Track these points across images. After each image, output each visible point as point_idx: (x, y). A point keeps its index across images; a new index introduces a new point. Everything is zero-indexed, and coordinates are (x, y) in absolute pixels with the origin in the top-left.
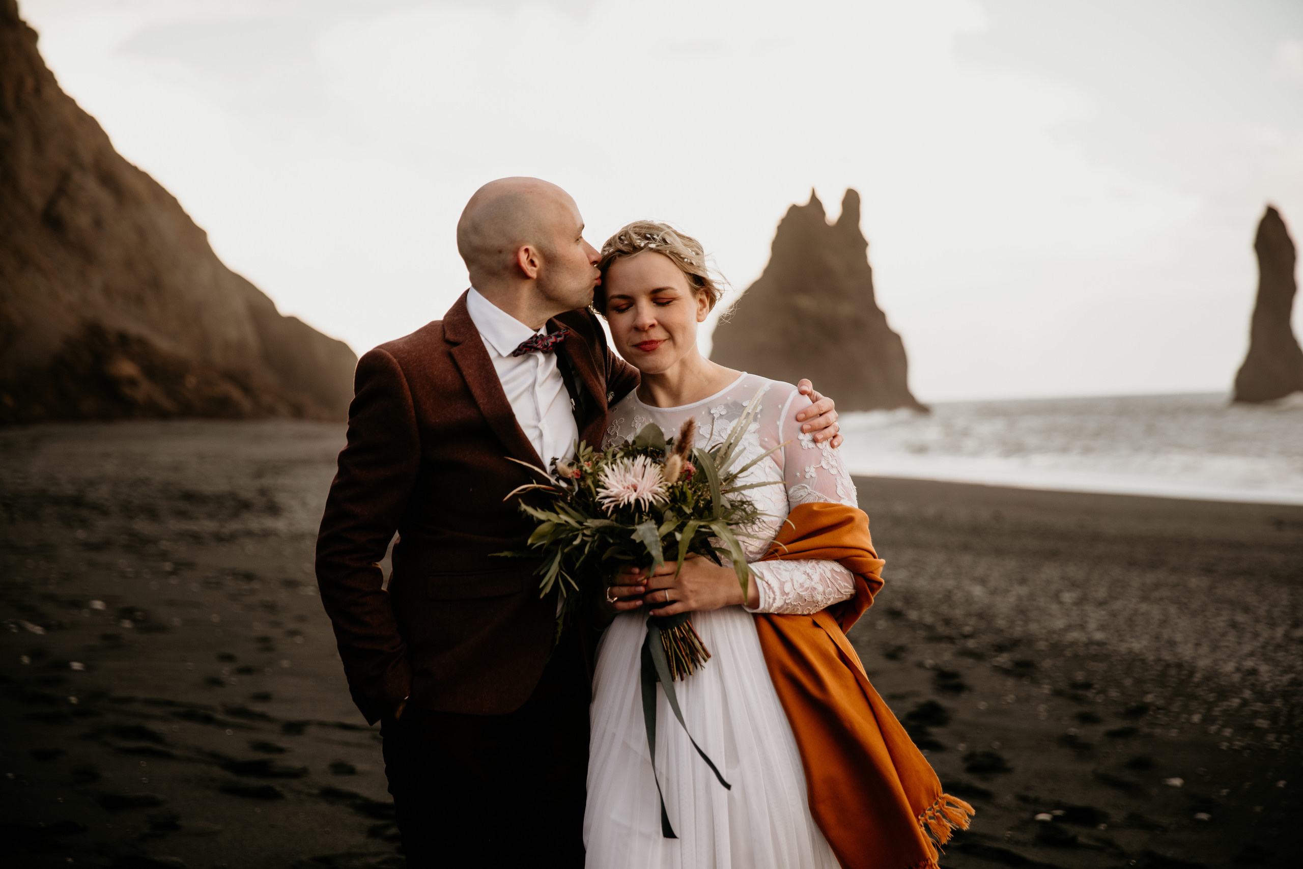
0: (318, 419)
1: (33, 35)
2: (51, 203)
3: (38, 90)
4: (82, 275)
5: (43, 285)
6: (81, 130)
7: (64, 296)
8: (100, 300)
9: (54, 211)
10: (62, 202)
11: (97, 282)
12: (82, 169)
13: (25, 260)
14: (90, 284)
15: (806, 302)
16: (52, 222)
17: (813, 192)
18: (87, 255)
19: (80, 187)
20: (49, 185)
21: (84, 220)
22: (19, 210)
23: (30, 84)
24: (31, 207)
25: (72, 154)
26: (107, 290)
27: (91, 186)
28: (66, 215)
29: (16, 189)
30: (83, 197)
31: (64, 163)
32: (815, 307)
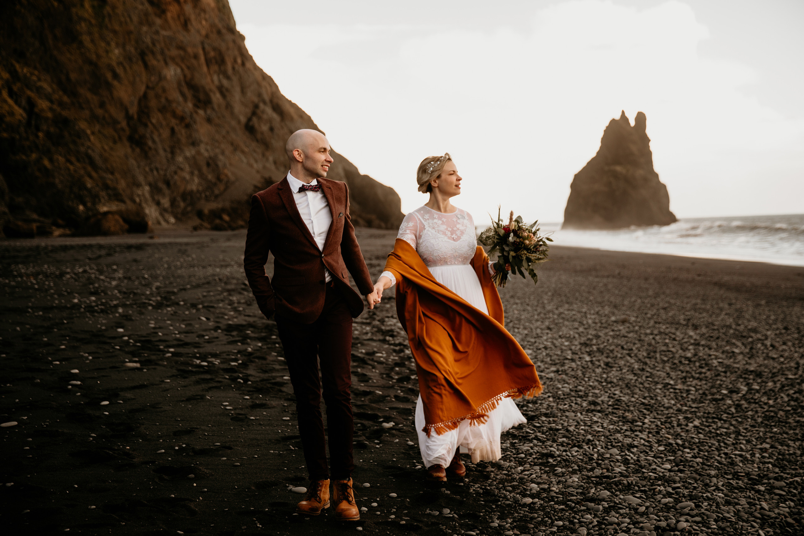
0: (379, 227)
1: (242, 38)
2: (249, 120)
3: (243, 64)
4: (263, 155)
5: (245, 160)
6: (264, 83)
7: (255, 165)
8: (273, 167)
9: (251, 123)
10: (255, 119)
11: (271, 159)
12: (265, 103)
13: (236, 148)
14: (267, 159)
15: (618, 168)
16: (250, 129)
17: (623, 112)
18: (266, 145)
19: (263, 112)
20: (249, 111)
21: (265, 128)
22: (234, 123)
23: (239, 61)
24: (239, 122)
25: (260, 95)
26: (275, 163)
27: (269, 111)
28: (256, 125)
29: (232, 113)
30: (265, 117)
31: (256, 100)
32: (624, 172)
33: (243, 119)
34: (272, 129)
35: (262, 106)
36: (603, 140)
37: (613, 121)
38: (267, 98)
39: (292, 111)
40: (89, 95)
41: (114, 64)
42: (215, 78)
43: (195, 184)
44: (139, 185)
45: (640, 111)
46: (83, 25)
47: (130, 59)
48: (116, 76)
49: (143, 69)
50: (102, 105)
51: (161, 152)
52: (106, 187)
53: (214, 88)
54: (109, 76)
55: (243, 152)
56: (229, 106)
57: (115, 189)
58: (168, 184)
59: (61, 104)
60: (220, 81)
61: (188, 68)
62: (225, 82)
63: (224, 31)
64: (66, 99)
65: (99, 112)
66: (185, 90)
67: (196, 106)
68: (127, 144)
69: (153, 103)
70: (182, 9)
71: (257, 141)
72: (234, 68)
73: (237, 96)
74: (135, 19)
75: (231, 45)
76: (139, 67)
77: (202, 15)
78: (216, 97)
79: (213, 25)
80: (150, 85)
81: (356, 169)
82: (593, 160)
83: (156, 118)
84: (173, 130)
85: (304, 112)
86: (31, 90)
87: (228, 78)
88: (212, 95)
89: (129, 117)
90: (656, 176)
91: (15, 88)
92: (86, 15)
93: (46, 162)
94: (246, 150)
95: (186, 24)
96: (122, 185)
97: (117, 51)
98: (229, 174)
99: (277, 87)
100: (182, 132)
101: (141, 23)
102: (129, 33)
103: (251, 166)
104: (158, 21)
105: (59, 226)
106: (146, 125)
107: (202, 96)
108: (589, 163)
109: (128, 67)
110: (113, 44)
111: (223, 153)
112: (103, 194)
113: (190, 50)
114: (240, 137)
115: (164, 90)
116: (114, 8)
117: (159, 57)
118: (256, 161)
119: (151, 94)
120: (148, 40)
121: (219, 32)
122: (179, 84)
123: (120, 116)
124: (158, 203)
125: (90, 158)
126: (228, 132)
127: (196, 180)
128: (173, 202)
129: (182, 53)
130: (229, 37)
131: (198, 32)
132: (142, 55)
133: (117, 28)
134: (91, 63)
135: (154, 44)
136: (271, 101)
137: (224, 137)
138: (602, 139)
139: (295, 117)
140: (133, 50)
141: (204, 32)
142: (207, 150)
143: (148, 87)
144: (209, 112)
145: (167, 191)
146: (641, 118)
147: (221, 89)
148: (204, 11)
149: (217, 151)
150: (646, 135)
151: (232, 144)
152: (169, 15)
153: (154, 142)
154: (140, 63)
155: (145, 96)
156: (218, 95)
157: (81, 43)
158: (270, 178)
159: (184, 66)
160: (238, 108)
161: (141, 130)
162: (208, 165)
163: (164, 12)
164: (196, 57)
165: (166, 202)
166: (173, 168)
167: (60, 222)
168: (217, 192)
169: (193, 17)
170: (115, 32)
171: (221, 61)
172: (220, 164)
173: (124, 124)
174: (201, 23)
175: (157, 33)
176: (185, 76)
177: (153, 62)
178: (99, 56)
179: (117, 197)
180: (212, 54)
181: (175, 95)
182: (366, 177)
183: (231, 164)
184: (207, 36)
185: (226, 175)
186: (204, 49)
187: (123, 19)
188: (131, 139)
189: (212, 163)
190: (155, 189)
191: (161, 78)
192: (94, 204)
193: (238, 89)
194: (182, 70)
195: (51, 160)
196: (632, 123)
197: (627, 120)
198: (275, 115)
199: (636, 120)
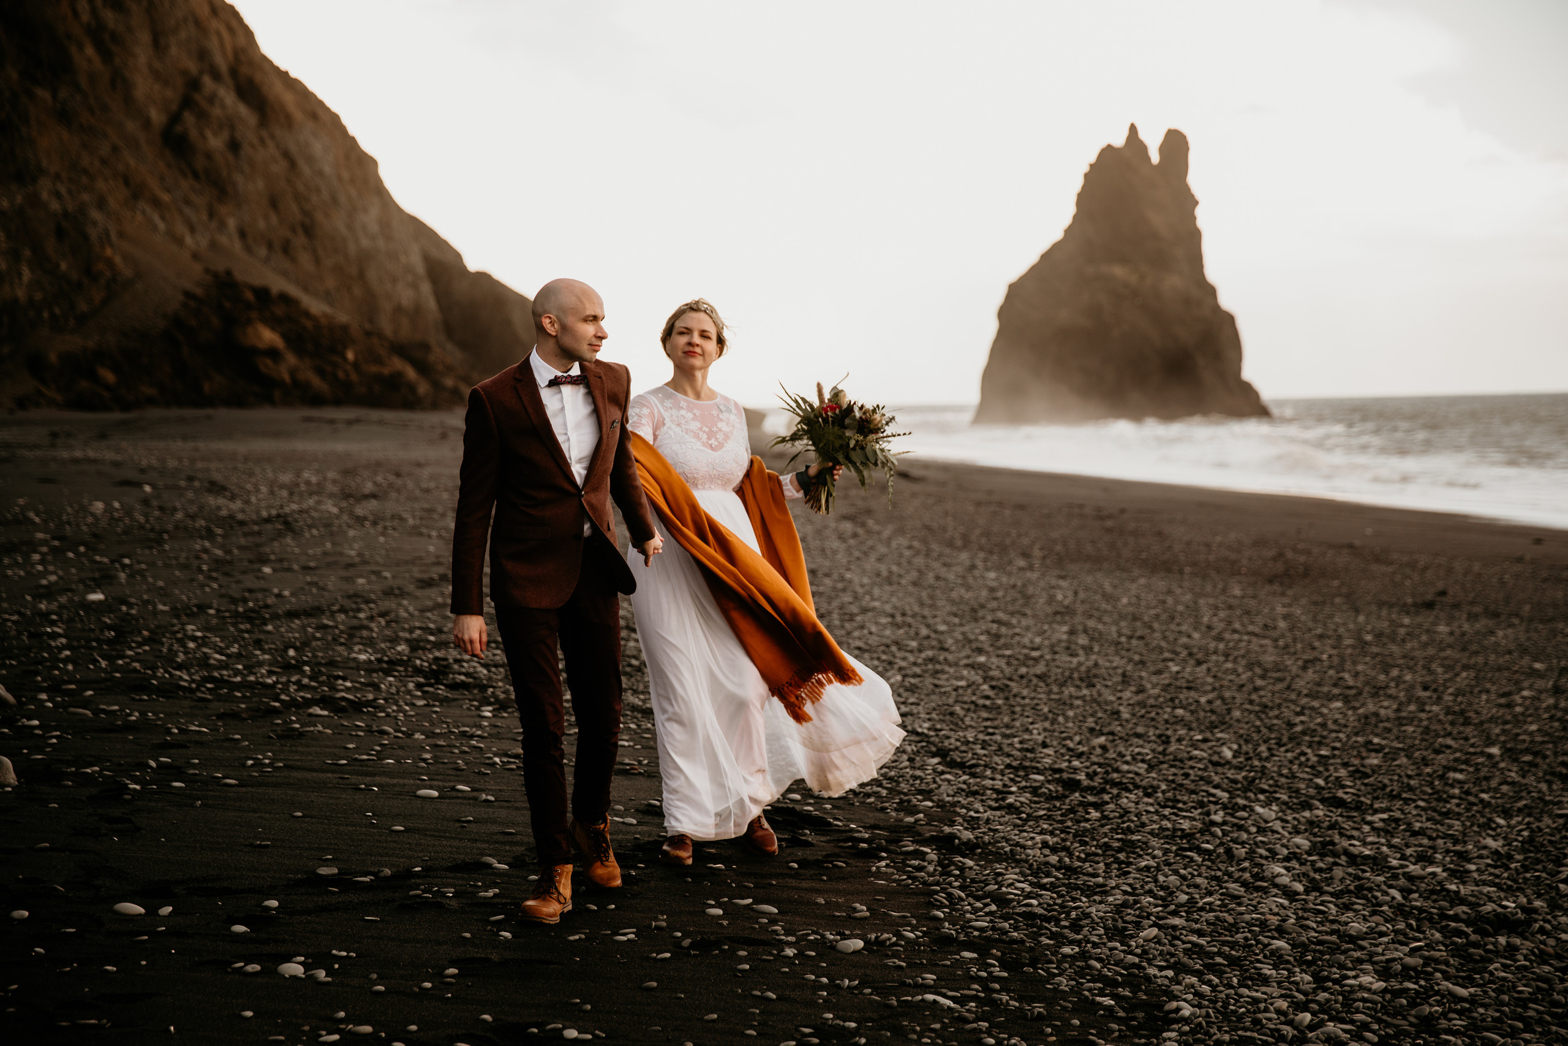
2: (175, 119)
4: (211, 215)
5: (162, 226)
6: (214, 24)
7: (188, 240)
8: (237, 246)
9: (179, 129)
10: (189, 118)
11: (232, 223)
12: (216, 76)
13: (136, 192)
14: (222, 225)
15: (1119, 271)
16: (175, 143)
17: (1133, 129)
18: (220, 187)
19: (212, 99)
20: (172, 96)
21: (216, 142)
22: (131, 126)
24: (147, 123)
25: (203, 55)
26: (243, 234)
27: (228, 97)
28: (193, 134)
29: (128, 100)
30: (217, 111)
31: (192, 67)
32: (1133, 279)
33: (157, 117)
34: (234, 146)
35: (207, 81)
36: (1082, 199)
38: (221, 63)
39: (289, 99)
43: (22, 285)
45: (1173, 127)
53: (79, 33)
55: (156, 203)
56: (119, 80)
60: (95, 13)
62: (109, 17)
67: (28, 76)
71: (196, 176)
73: (142, 54)
78: (85, 55)
81: (458, 256)
82: (1056, 247)
88: (73, 49)
90: (1211, 291)
94: (166, 197)
98: (118, 259)
99: (249, 34)
103: (179, 242)
107: (45, 51)
108: (1046, 257)
111: (101, 204)
114: (150, 165)
118: (192, 230)
126: (115, 149)
127: (27, 274)
136: (234, 72)
137: (104, 162)
138: (1079, 195)
139: (298, 115)
142: (58, 195)
144: (63, 94)
146: (1176, 145)
147: (99, 35)
149: (85, 197)
150: (1187, 189)
151: (127, 182)
156: (90, 51)
158: (229, 273)
160: (143, 86)
162: (60, 233)
168: (83, 307)
172: (93, 233)
182: (483, 278)
183: (121, 235)
185: (110, 263)
189: (70, 229)
193: (145, 37)
196: (1155, 158)
197: (1143, 148)
198: (243, 110)
199: (1163, 149)
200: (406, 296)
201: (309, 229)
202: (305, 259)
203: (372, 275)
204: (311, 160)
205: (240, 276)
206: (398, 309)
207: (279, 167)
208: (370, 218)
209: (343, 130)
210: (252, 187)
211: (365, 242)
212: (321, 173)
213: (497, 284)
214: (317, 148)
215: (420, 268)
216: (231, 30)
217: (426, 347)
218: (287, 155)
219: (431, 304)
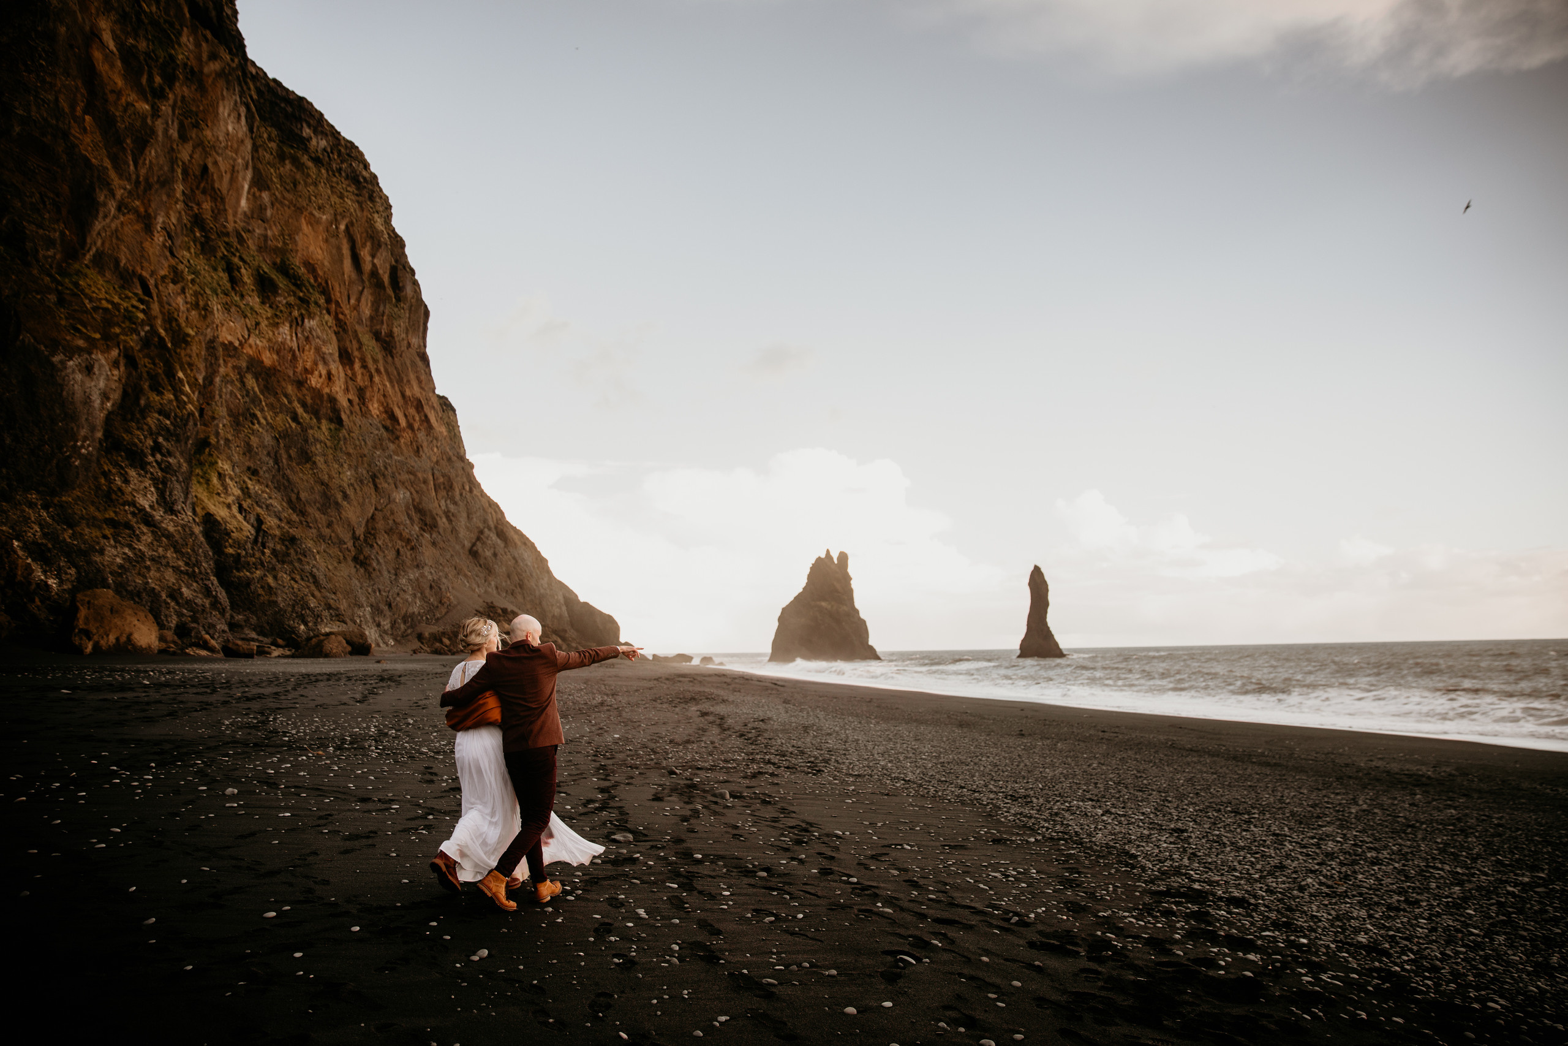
1: (472, 466)
2: (474, 545)
3: (471, 491)
4: (486, 581)
5: (467, 584)
6: (490, 510)
9: (475, 548)
10: (479, 545)
11: (493, 583)
12: (490, 529)
13: (459, 572)
14: (490, 584)
15: (824, 604)
16: (473, 553)
17: (828, 551)
18: (489, 570)
19: (488, 537)
20: (474, 536)
21: (488, 554)
22: (458, 547)
23: (467, 488)
24: (463, 547)
25: (485, 521)
26: (497, 588)
27: (494, 537)
28: (480, 551)
29: (457, 538)
30: (489, 542)
31: (481, 526)
32: (829, 607)
33: (468, 544)
34: (495, 555)
35: (486, 530)
36: (810, 577)
37: (819, 559)
38: (492, 524)
39: (516, 537)
40: (318, 515)
41: (345, 485)
42: (443, 503)
43: (416, 607)
44: (360, 606)
45: (843, 550)
46: (318, 446)
47: (361, 481)
48: (346, 496)
49: (373, 491)
50: (330, 525)
51: (385, 573)
52: (329, 607)
53: (440, 513)
54: (339, 496)
55: (466, 576)
56: (454, 531)
57: (337, 609)
58: (390, 606)
59: (289, 522)
60: (446, 505)
61: (417, 492)
62: (452, 507)
63: (454, 458)
64: (295, 517)
65: (327, 531)
66: (413, 513)
67: (421, 528)
68: (352, 564)
69: (380, 525)
70: (415, 434)
71: (481, 566)
72: (461, 495)
73: (462, 522)
74: (370, 443)
75: (460, 472)
76: (369, 489)
77: (435, 441)
78: (443, 522)
79: (444, 453)
80: (379, 508)
81: (577, 596)
82: (800, 595)
83: (382, 539)
84: (398, 552)
85: (528, 539)
86: (262, 507)
87: (455, 503)
88: (438, 520)
89: (355, 538)
90: (857, 612)
91: (245, 505)
92: (322, 438)
93: (270, 580)
94: (469, 574)
95: (417, 451)
96: (343, 605)
97: (349, 473)
99: (502, 513)
100: (406, 553)
101: (375, 448)
102: (363, 456)
103: (474, 591)
104: (392, 446)
105: (278, 646)
106: (372, 546)
107: (428, 520)
108: (795, 598)
109: (358, 488)
110: (345, 466)
111: (446, 576)
112: (326, 613)
113: (420, 475)
114: (464, 562)
115: (392, 513)
116: (350, 432)
117: (390, 480)
118: (479, 586)
119: (379, 515)
120: (381, 464)
121: (449, 459)
122: (407, 508)
123: (347, 537)
124: (379, 625)
125: (314, 577)
126: (452, 556)
127: (418, 603)
128: (393, 624)
129: (412, 477)
130: (459, 464)
131: (429, 458)
132: (374, 477)
133: (351, 451)
134: (322, 484)
135: (386, 468)
136: (496, 528)
137: (448, 561)
138: (808, 576)
139: (519, 543)
140: (364, 472)
141: (434, 459)
142: (431, 573)
143: (376, 509)
144: (434, 536)
145: (388, 613)
146: (843, 557)
147: (447, 514)
148: (437, 439)
149: (441, 574)
150: (848, 574)
151: (456, 568)
152: (402, 441)
153: (379, 563)
154: (371, 485)
155: (373, 517)
156: (444, 520)
157: (314, 463)
159: (412, 490)
160: (463, 533)
161: (367, 551)
162: (431, 587)
163: (398, 438)
164: (425, 482)
165: (386, 624)
166: (396, 590)
167: (280, 641)
168: (438, 615)
169: (425, 444)
170: (349, 454)
171: (448, 487)
172: (443, 587)
173: (350, 544)
174: (433, 451)
175: (390, 457)
176: (413, 500)
177: (383, 484)
178: (330, 477)
179: (339, 617)
180: (441, 480)
181: (402, 518)
182: (586, 604)
183: (453, 588)
184: (437, 462)
186: (433, 475)
187: (357, 443)
188: (355, 559)
189: (434, 586)
190: (376, 610)
191: (390, 501)
192: (316, 624)
193: (464, 515)
194: (411, 494)
195: (275, 578)
196: (836, 561)
197: (831, 558)
198: (499, 541)
199: (838, 559)
200: (556, 611)
201: (521, 586)
202: (520, 598)
203: (544, 603)
204: (523, 560)
205: (496, 604)
206: (554, 616)
207: (511, 563)
208: (544, 582)
209: (535, 549)
210: (500, 570)
211: (542, 591)
212: (527, 565)
213: (591, 607)
214: (526, 555)
215: (562, 601)
216: (496, 512)
217: (566, 631)
218: (514, 558)
219: (566, 614)
